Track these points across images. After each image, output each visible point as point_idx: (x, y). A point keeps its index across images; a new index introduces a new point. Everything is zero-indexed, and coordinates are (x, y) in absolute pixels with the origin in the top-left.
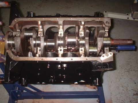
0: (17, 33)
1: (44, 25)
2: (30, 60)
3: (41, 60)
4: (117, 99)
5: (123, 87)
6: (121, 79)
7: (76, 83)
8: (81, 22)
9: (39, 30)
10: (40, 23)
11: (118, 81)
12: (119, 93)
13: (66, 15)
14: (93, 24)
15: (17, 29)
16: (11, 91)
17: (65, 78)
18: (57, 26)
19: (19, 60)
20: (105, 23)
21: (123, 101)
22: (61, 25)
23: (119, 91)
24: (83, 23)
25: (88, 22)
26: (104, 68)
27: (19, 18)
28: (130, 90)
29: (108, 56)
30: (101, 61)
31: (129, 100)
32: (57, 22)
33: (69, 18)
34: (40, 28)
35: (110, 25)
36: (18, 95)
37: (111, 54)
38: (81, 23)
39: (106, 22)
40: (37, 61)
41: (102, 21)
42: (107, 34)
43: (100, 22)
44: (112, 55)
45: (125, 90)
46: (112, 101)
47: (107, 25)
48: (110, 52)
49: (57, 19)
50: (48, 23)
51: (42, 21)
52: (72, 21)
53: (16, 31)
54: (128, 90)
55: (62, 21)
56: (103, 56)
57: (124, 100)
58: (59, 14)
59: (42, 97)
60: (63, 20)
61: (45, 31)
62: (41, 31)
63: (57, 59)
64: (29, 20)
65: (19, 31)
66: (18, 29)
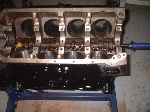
0: (8, 27)
1: (42, 18)
2: (22, 62)
3: (35, 62)
4: (131, 101)
5: (139, 87)
6: (137, 78)
7: (81, 89)
8: (86, 13)
9: (35, 24)
10: (35, 14)
11: (134, 80)
12: (135, 95)
13: (69, 5)
14: (104, 17)
15: (7, 23)
16: (10, 91)
17: (67, 83)
18: (57, 18)
19: (9, 62)
20: (118, 15)
21: (138, 104)
22: (62, 18)
23: (134, 92)
24: (89, 15)
25: (96, 13)
26: (114, 73)
27: (8, 8)
28: (148, 91)
29: (120, 58)
30: (111, 64)
31: (145, 103)
32: (56, 13)
33: (71, 9)
34: (36, 21)
35: (124, 17)
36: (18, 96)
37: (124, 55)
38: (87, 15)
39: (120, 14)
40: (30, 64)
41: (114, 13)
42: (121, 29)
43: (112, 13)
44: (126, 56)
45: (141, 91)
46: (125, 103)
47: (120, 17)
48: (124, 53)
49: (57, 10)
50: (45, 15)
51: (38, 12)
52: (76, 12)
53: (7, 25)
54: (145, 91)
55: (62, 12)
56: (114, 58)
57: (140, 103)
58: (62, 4)
59: (45, 98)
60: (64, 11)
61: (43, 24)
62: (38, 25)
63: (55, 61)
64: (21, 11)
65: (11, 24)
66: (9, 23)
